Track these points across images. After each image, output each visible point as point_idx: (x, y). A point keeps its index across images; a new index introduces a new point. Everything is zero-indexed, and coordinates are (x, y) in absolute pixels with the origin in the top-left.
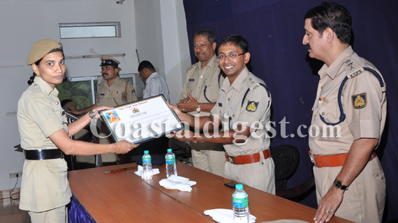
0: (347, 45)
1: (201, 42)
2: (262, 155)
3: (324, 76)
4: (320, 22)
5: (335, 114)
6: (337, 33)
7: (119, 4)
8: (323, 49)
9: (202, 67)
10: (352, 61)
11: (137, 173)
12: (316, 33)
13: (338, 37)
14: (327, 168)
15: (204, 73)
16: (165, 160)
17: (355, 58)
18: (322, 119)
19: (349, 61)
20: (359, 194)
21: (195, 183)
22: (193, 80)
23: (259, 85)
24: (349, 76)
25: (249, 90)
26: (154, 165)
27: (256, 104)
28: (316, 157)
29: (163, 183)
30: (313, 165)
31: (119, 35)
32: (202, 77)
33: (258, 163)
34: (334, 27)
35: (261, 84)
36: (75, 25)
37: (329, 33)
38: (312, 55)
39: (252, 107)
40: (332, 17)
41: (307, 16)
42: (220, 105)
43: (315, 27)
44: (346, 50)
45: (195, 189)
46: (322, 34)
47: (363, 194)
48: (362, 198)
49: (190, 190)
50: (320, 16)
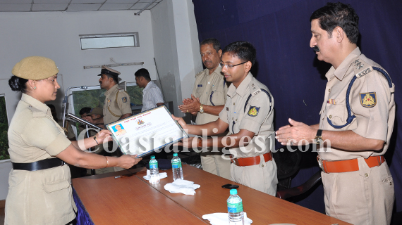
0: (354, 45)
1: (207, 51)
2: (262, 157)
3: (332, 78)
4: (328, 21)
5: (342, 117)
6: (346, 31)
7: (137, 16)
8: (333, 49)
9: (210, 73)
10: (360, 61)
11: (146, 177)
12: (325, 33)
13: (348, 36)
14: (335, 174)
15: (211, 79)
16: (171, 164)
17: (363, 58)
18: (330, 122)
19: (357, 61)
20: (367, 200)
21: (199, 186)
22: (201, 86)
23: (260, 90)
24: (357, 75)
25: (251, 95)
26: (161, 169)
27: (258, 109)
28: (324, 162)
29: (168, 187)
30: (321, 170)
31: (137, 45)
32: (209, 83)
33: (258, 165)
34: (344, 26)
35: (262, 90)
36: (95, 36)
37: (338, 32)
38: (320, 58)
39: (254, 112)
40: (340, 16)
41: (314, 17)
42: (228, 109)
43: (323, 27)
44: (354, 51)
45: (200, 192)
46: (331, 34)
47: (371, 200)
48: (370, 204)
49: (193, 193)
50: (328, 16)
